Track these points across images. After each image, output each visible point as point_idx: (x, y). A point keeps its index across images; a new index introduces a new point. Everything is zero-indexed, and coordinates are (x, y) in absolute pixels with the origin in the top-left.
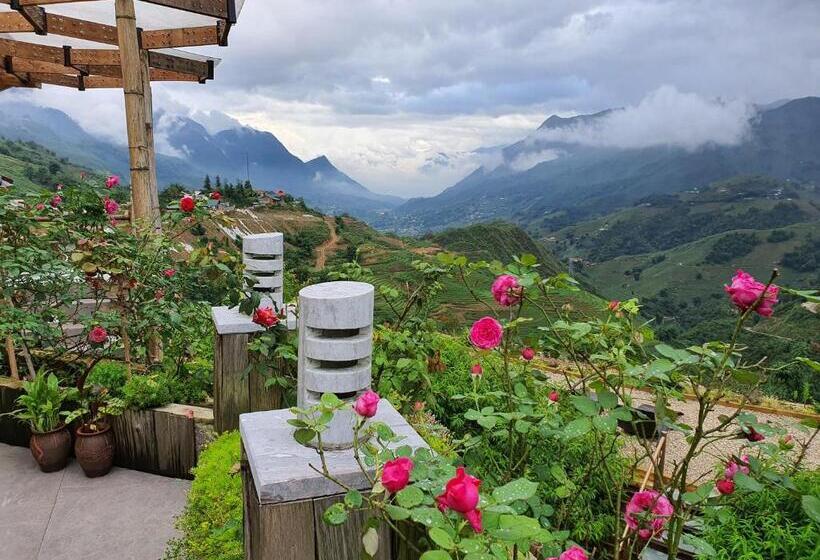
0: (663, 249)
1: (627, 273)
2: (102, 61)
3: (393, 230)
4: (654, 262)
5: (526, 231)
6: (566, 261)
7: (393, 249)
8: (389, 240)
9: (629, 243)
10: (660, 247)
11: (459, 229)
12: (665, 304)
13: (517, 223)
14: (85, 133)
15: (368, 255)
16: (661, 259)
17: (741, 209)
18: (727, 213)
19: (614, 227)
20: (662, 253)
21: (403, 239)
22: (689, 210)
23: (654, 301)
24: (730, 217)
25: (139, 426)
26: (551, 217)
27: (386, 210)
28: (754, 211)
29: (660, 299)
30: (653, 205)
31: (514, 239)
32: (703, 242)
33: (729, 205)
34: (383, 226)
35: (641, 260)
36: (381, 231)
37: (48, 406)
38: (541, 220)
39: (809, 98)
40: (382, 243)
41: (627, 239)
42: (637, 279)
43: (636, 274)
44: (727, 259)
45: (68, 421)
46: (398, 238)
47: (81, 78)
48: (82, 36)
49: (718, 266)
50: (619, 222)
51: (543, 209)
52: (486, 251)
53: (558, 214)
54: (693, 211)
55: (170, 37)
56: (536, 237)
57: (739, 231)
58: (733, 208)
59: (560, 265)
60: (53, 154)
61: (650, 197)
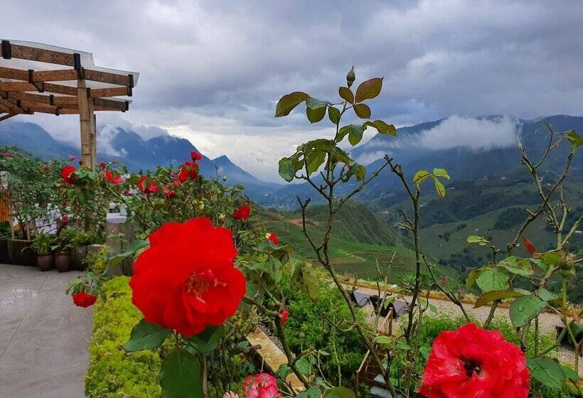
0: (464, 219)
1: (440, 237)
2: (70, 103)
3: (274, 206)
4: (459, 229)
5: (368, 208)
6: (397, 228)
7: (273, 220)
8: (272, 214)
9: (440, 216)
10: (463, 218)
11: (321, 206)
12: (467, 258)
13: (362, 201)
14: (53, 140)
15: (256, 224)
16: (463, 226)
17: (517, 191)
18: (507, 194)
19: (430, 204)
20: (462, 222)
21: (281, 213)
22: (481, 192)
23: (460, 256)
24: (509, 196)
25: (80, 252)
26: (385, 197)
27: (270, 193)
28: (525, 193)
29: (464, 254)
30: (456, 189)
31: (360, 213)
32: (492, 215)
33: (508, 188)
34: (267, 203)
35: (448, 227)
36: (265, 207)
37: (45, 244)
38: (378, 199)
39: (557, 116)
40: (265, 215)
41: (439, 213)
42: (447, 240)
43: (446, 237)
44: (509, 226)
45: (53, 249)
46: (278, 212)
47: (57, 110)
48: (60, 93)
49: (503, 231)
50: (433, 200)
51: (380, 192)
52: (340, 221)
53: (391, 195)
54: (484, 193)
55: (104, 92)
56: (376, 211)
57: (516, 206)
58: (511, 190)
59: (392, 231)
60: (30, 155)
61: (453, 183)
